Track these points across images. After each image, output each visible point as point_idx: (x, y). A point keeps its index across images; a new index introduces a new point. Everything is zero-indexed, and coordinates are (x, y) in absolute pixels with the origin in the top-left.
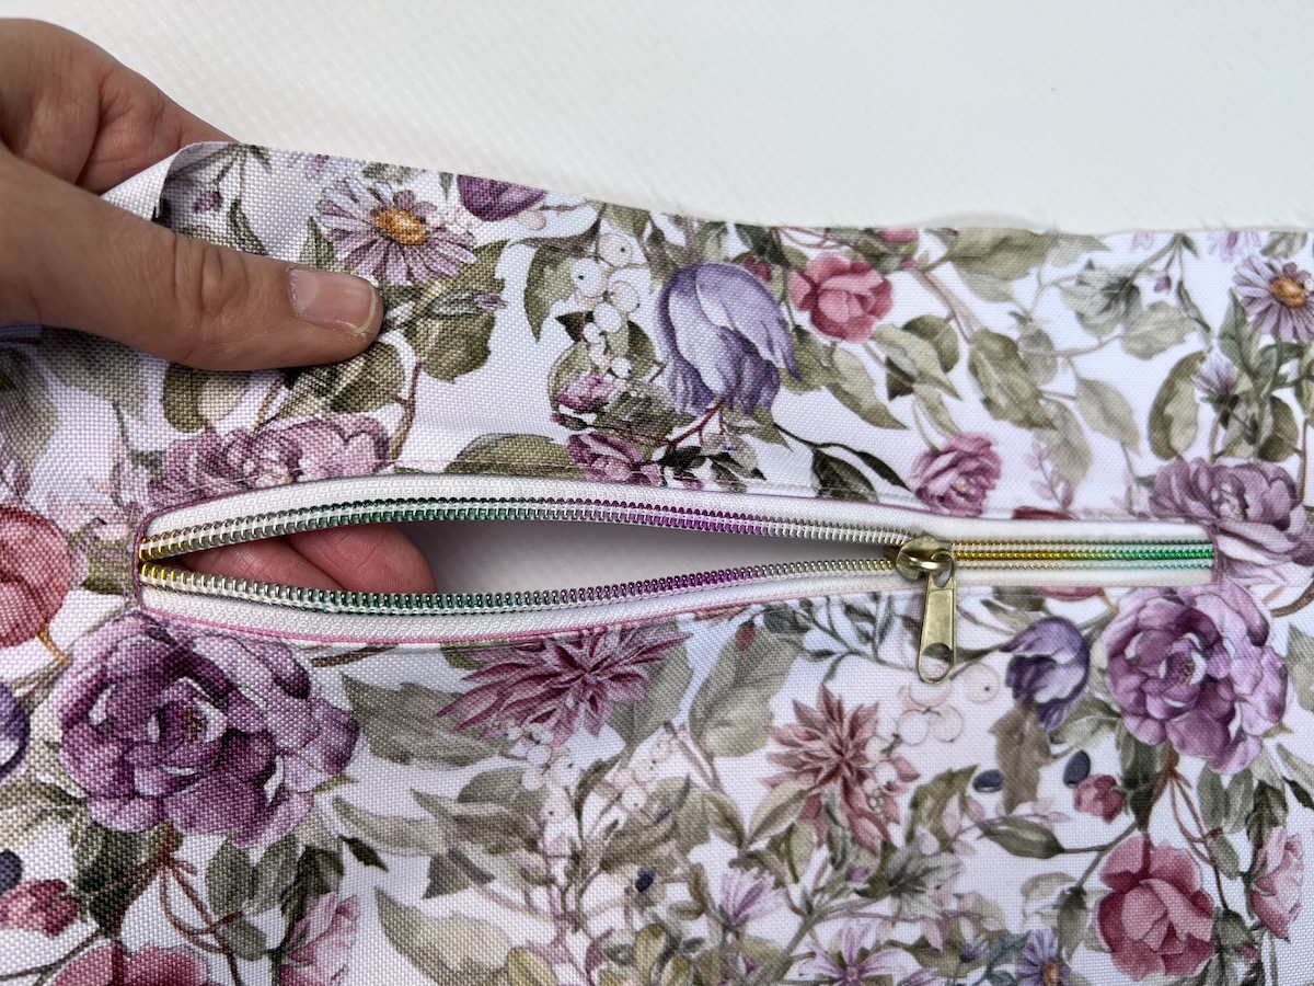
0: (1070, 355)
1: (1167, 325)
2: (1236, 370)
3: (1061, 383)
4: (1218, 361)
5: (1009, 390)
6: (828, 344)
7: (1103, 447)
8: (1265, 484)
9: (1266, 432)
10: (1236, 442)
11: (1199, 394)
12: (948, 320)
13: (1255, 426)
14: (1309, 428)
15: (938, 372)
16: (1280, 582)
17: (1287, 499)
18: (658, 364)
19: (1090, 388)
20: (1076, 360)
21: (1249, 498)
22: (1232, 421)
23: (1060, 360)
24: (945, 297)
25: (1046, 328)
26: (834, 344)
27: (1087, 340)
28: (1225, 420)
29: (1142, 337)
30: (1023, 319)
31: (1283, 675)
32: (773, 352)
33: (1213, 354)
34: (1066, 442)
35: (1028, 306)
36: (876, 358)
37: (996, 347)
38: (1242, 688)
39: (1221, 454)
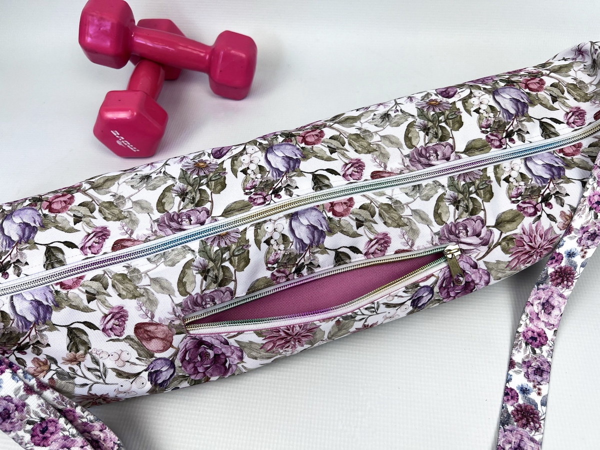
0: (407, 204)
1: (432, 189)
2: (456, 194)
3: (407, 212)
4: (450, 193)
5: (391, 218)
6: (338, 219)
7: (422, 227)
8: (474, 222)
9: (471, 207)
10: (462, 213)
11: (447, 204)
12: (371, 203)
13: (467, 207)
14: (484, 202)
15: (371, 219)
16: (479, 252)
17: (481, 225)
18: (291, 242)
19: (415, 212)
20: (409, 205)
21: (468, 229)
22: (460, 207)
23: (405, 206)
24: (368, 198)
25: (398, 199)
26: (340, 219)
27: (410, 199)
28: (457, 208)
29: (425, 195)
30: (390, 199)
31: (488, 274)
32: (322, 227)
33: (448, 192)
34: (412, 229)
35: (390, 195)
36: (352, 219)
37: (386, 207)
38: (477, 281)
39: (458, 219)
